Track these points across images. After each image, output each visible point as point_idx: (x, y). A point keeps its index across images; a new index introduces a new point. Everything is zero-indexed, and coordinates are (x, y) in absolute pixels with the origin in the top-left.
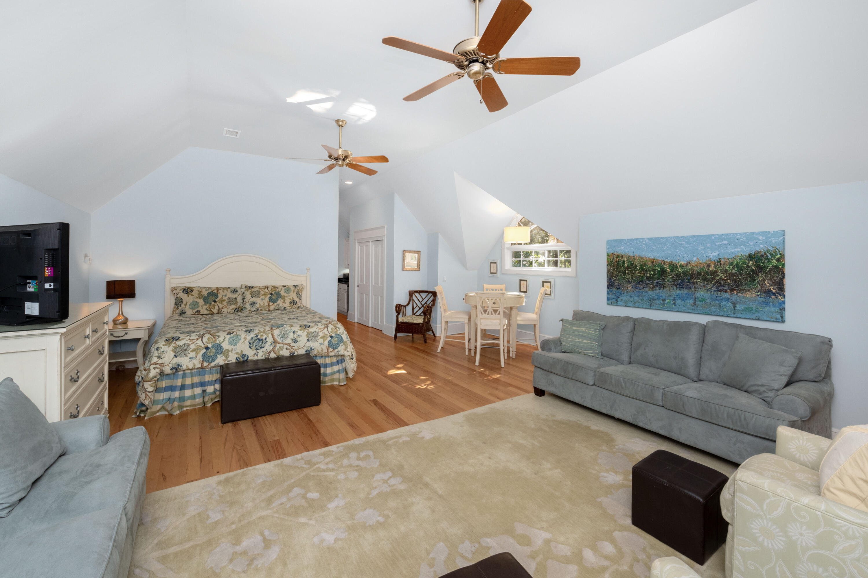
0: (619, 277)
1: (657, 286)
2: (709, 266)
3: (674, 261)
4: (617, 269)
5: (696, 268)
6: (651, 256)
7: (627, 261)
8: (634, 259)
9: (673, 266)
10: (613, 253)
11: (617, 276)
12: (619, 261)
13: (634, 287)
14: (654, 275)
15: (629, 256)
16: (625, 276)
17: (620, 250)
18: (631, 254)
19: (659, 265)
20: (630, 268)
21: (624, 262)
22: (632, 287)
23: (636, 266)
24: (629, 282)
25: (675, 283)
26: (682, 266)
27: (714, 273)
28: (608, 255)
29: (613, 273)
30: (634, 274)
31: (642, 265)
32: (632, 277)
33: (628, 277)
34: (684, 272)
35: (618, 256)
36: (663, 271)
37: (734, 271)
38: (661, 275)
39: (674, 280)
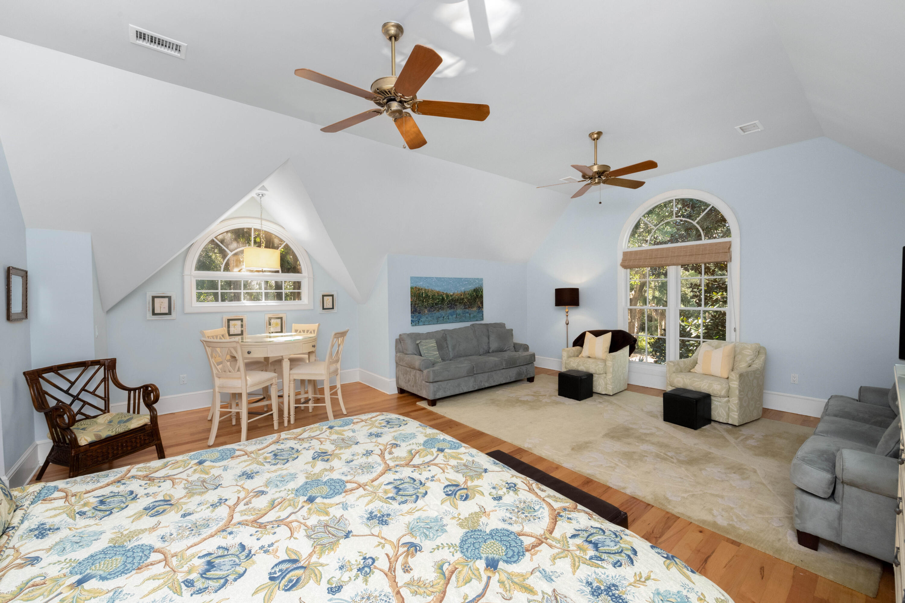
0: (420, 305)
1: (440, 309)
2: (461, 295)
3: (448, 293)
4: (419, 299)
5: (456, 297)
6: (437, 289)
8: (428, 291)
9: (447, 296)
10: (416, 287)
11: (419, 303)
12: (419, 293)
13: (429, 311)
14: (439, 302)
15: (425, 289)
16: (423, 303)
17: (421, 285)
18: (427, 288)
19: (441, 295)
20: (426, 298)
21: (423, 293)
23: (430, 296)
24: (426, 308)
25: (449, 306)
26: (451, 296)
27: (463, 299)
28: (412, 288)
29: (416, 302)
30: (429, 302)
31: (432, 296)
32: (427, 304)
33: (425, 304)
34: (452, 299)
35: (419, 289)
36: (443, 299)
37: (469, 298)
38: (442, 302)
39: (448, 304)
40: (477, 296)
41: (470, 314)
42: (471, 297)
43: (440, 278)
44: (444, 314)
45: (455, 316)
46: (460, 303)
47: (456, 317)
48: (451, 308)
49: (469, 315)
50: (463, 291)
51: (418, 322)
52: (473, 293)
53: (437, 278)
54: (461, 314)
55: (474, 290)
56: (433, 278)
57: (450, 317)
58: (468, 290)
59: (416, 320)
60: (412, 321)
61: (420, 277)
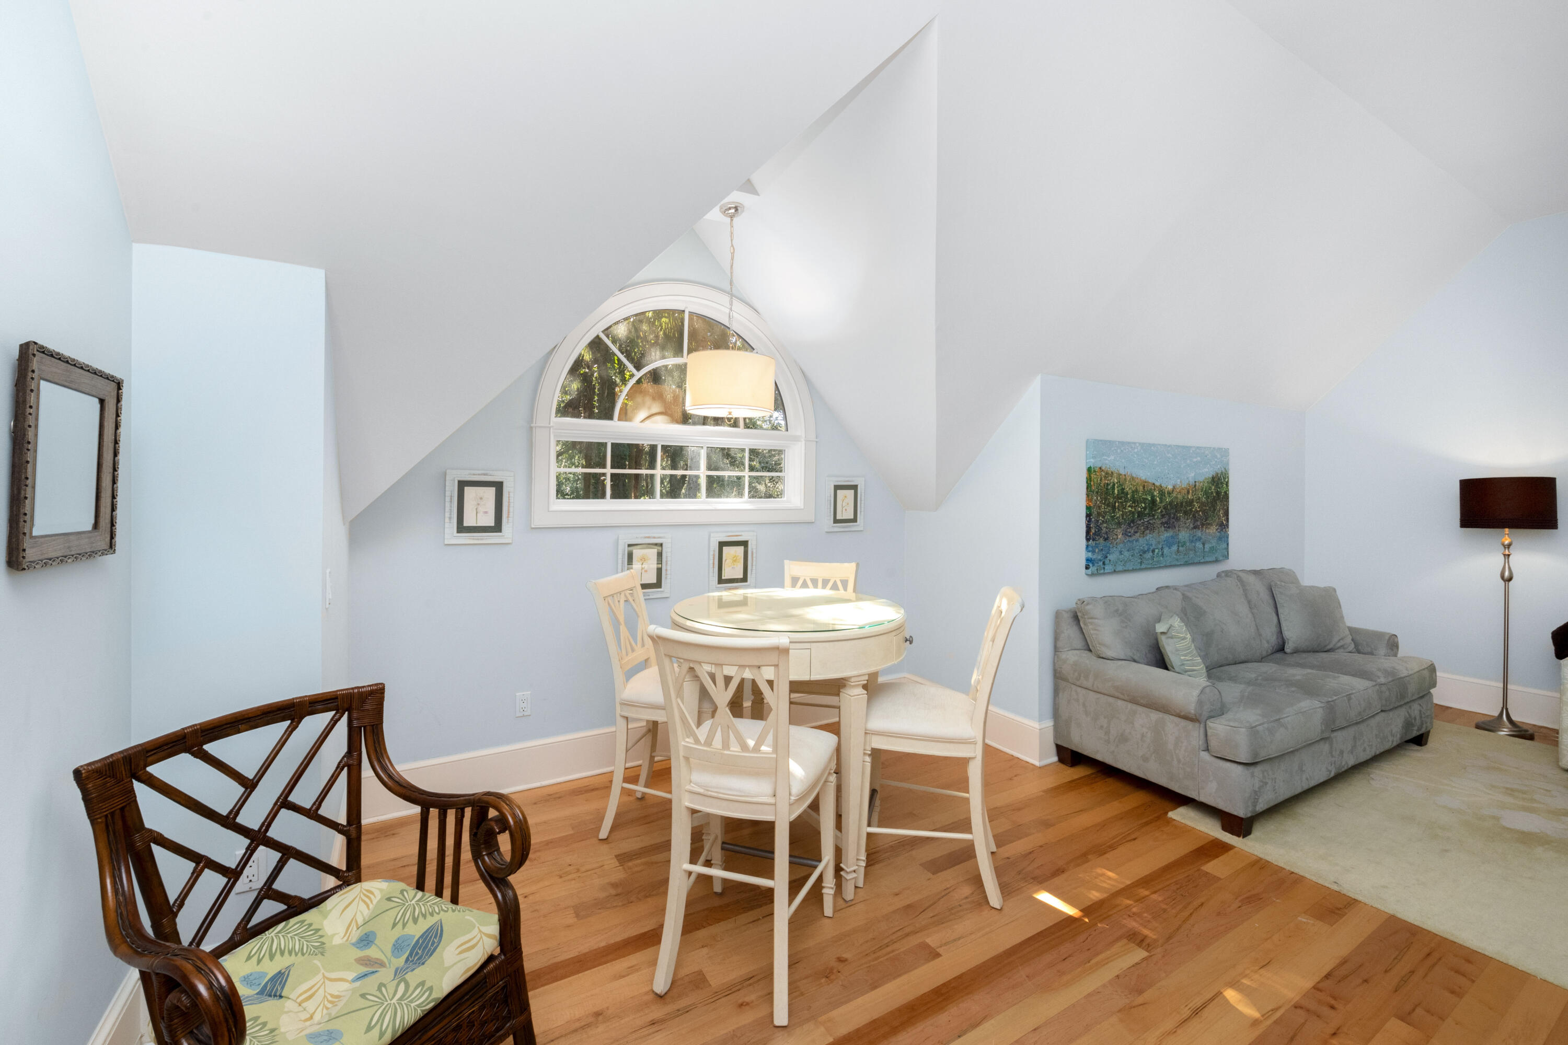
0: (1107, 517)
1: (1147, 528)
2: (1188, 492)
3: (1162, 485)
4: (1106, 499)
5: (1179, 496)
6: (1144, 474)
7: (1117, 483)
8: (1125, 479)
9: (1162, 493)
10: (1100, 468)
11: (1105, 513)
12: (1107, 484)
13: (1125, 534)
14: (1145, 508)
15: (1120, 475)
16: (1114, 512)
17: (1114, 463)
18: (1122, 472)
19: (1150, 492)
20: (1121, 498)
21: (1114, 485)
22: (1123, 534)
23: (1127, 494)
24: (1119, 524)
25: (1164, 520)
26: (1169, 493)
27: (1191, 502)
28: (1089, 470)
29: (1099, 507)
30: (1125, 508)
31: (1133, 492)
32: (1122, 515)
33: (1119, 514)
34: (1171, 503)
35: (1107, 473)
36: (1153, 501)
37: (1204, 499)
38: (1151, 509)
39: (1163, 516)
40: (1218, 493)
41: (1204, 544)
42: (1208, 498)
43: (1150, 445)
44: (1154, 542)
45: (1175, 548)
46: (1185, 513)
47: (1178, 551)
48: (1168, 526)
49: (1201, 546)
50: (1192, 482)
51: (1104, 563)
52: (1210, 488)
53: (1142, 445)
54: (1188, 544)
55: (1213, 478)
56: (1135, 443)
57: (1166, 550)
58: (1201, 479)
59: (1099, 557)
60: (1088, 560)
61: (1110, 441)
